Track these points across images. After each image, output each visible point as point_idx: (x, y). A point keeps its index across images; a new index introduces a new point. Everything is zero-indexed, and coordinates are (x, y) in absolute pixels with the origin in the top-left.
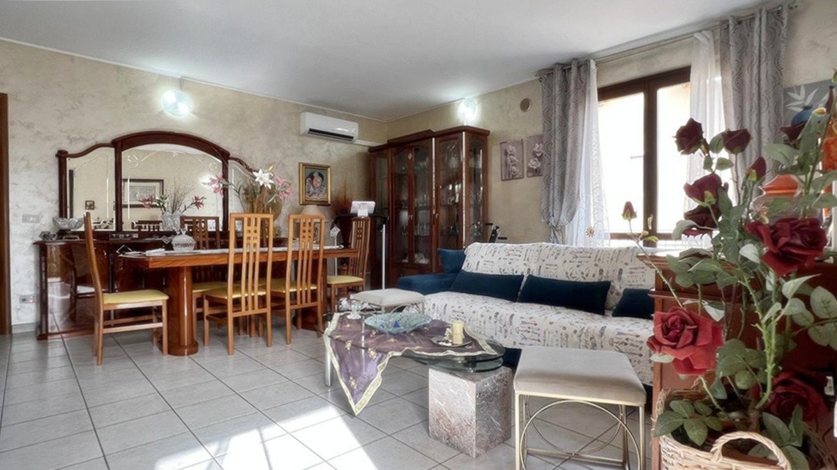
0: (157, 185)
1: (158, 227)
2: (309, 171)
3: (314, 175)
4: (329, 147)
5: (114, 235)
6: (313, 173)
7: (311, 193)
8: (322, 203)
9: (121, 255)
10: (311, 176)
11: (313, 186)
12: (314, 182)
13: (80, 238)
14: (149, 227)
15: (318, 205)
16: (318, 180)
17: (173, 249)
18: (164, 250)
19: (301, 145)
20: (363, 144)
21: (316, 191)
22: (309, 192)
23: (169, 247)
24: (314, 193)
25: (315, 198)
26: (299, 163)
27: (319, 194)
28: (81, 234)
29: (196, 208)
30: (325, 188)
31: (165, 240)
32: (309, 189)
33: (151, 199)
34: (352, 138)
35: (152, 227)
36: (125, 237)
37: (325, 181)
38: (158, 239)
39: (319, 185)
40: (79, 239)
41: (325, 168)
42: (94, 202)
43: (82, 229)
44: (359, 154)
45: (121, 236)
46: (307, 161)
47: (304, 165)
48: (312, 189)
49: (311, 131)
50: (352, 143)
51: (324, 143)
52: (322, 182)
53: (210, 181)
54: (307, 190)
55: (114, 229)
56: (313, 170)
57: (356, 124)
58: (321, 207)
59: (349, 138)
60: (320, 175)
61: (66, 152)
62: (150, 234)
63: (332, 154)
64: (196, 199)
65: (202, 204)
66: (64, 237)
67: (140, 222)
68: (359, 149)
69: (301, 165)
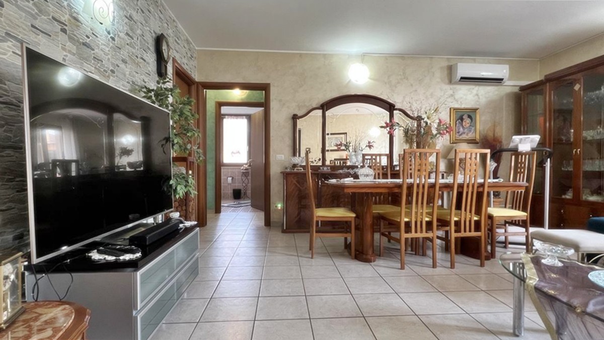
0: (343, 136)
1: (346, 163)
2: (460, 114)
3: (464, 117)
4: (477, 91)
5: (321, 168)
6: (463, 116)
7: (460, 133)
8: (470, 142)
9: (326, 182)
10: (461, 119)
11: (463, 127)
12: (464, 124)
13: (304, 169)
14: (340, 162)
15: (468, 143)
16: (467, 121)
17: (359, 178)
18: (352, 179)
19: (452, 93)
20: (512, 85)
21: (466, 130)
22: (459, 132)
23: (356, 176)
24: (464, 133)
25: (464, 137)
26: (450, 109)
27: (467, 134)
28: (304, 167)
29: (369, 149)
30: (473, 128)
31: (352, 172)
32: (459, 129)
33: (341, 145)
34: (502, 79)
35: (342, 163)
36: (328, 169)
37: (473, 121)
38: (346, 171)
39: (468, 125)
40: (302, 170)
41: (475, 110)
42: (310, 149)
43: (304, 164)
44: (508, 95)
45: (325, 168)
46: (457, 106)
47: (455, 109)
48: (461, 129)
49: (462, 78)
50: (501, 85)
51: (473, 89)
52: (471, 123)
53: (385, 125)
54: (457, 131)
55: (321, 164)
56: (462, 113)
57: (507, 66)
58: (470, 145)
59: (499, 81)
60: (469, 117)
61: (297, 115)
62: (341, 168)
63: (481, 97)
64: (369, 143)
65: (372, 146)
66: (295, 169)
67: (335, 159)
68: (508, 90)
69: (452, 110)
